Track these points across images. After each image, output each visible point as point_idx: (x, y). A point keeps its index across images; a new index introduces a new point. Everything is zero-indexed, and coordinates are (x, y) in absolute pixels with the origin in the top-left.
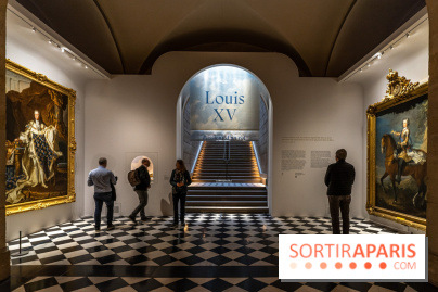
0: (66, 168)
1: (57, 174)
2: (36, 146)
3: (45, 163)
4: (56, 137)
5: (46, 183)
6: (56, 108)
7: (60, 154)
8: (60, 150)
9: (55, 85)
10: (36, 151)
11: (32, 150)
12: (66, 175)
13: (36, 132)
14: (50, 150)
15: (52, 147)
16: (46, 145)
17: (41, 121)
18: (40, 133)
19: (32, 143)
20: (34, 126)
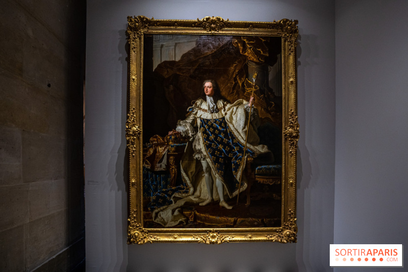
0: (277, 174)
1: (254, 186)
2: (207, 139)
3: (226, 168)
4: (250, 119)
5: (227, 200)
6: (252, 67)
7: (261, 149)
8: (262, 142)
9: (246, 25)
10: (208, 147)
11: (200, 145)
12: (277, 189)
13: (207, 116)
14: (238, 144)
15: (242, 138)
16: (230, 135)
17: (217, 95)
18: (216, 116)
19: (200, 134)
20: (204, 106)
